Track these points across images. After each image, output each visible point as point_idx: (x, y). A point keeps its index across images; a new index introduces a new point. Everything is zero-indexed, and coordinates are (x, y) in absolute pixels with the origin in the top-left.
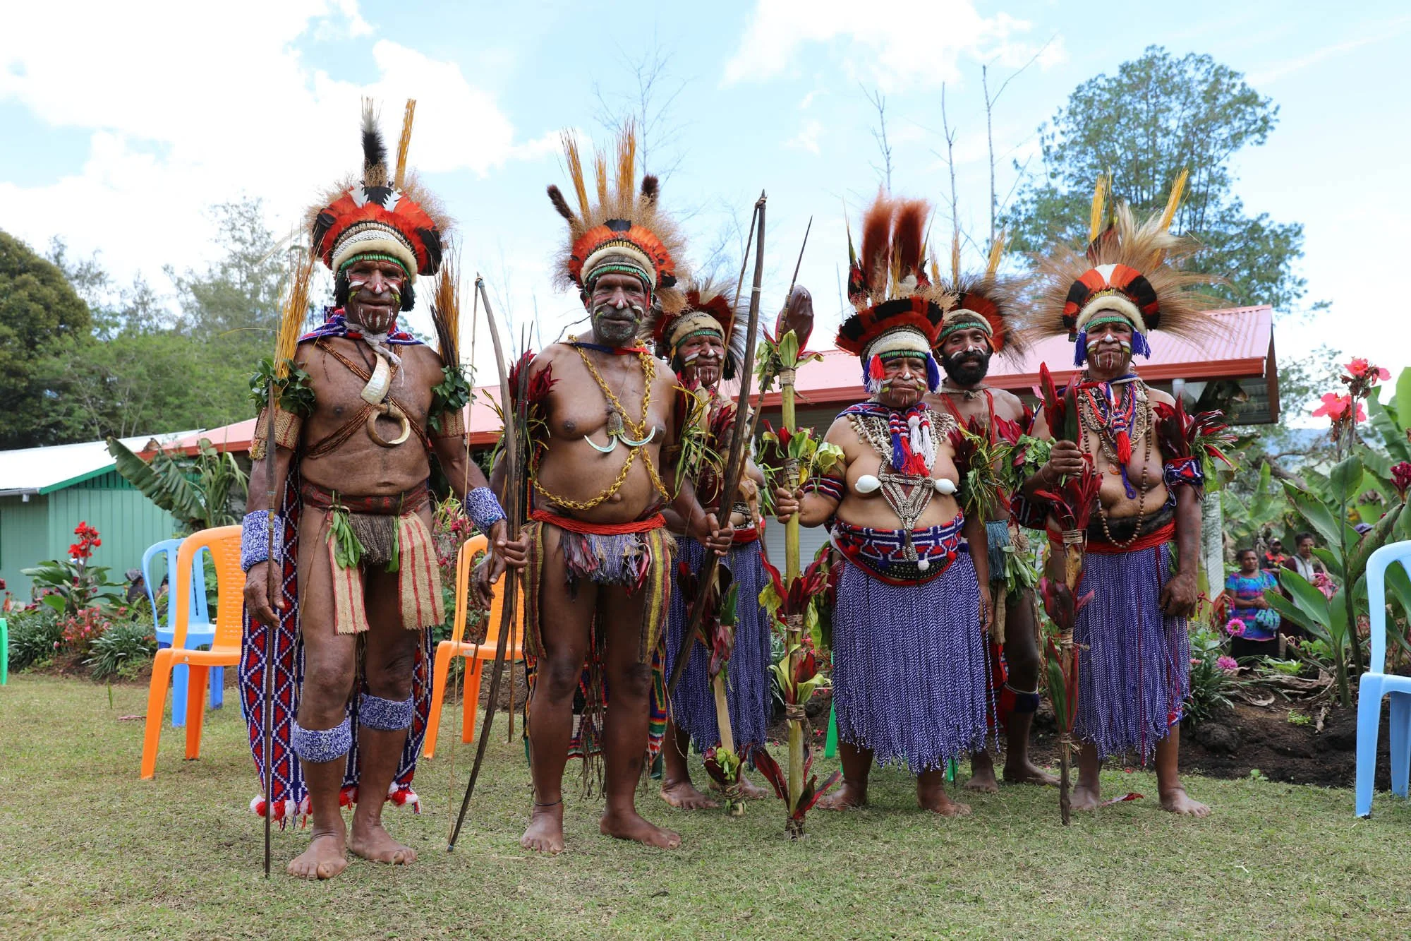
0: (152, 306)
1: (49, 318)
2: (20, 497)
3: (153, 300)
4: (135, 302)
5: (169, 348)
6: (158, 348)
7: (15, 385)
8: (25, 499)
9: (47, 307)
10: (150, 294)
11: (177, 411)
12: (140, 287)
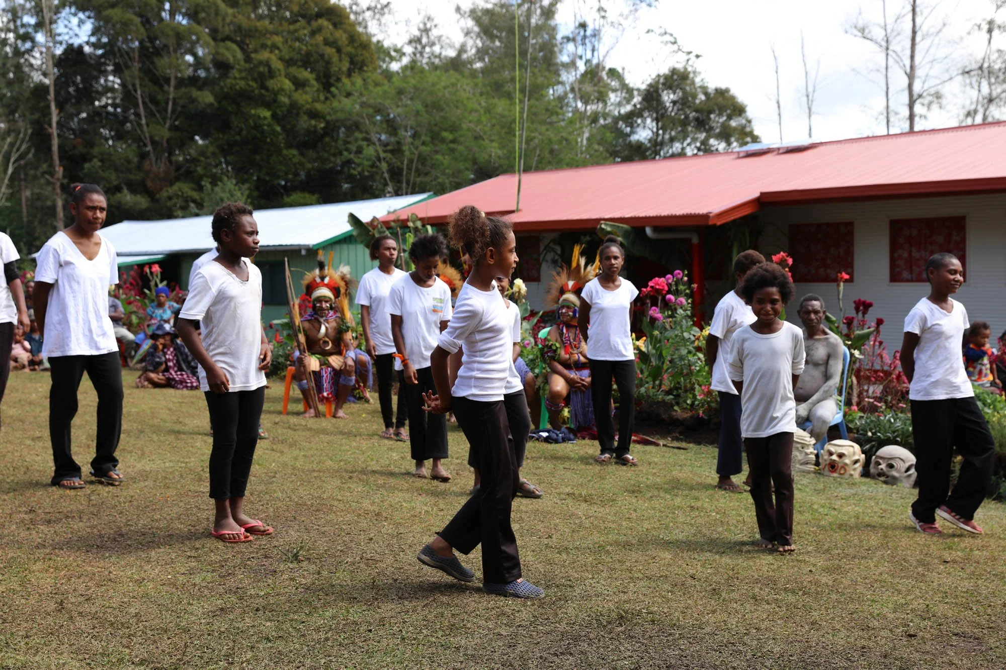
0: (434, 33)
1: (340, 60)
2: (300, 251)
3: (435, 26)
4: (419, 30)
5: (443, 84)
6: (433, 85)
7: (315, 127)
8: (303, 252)
9: (339, 51)
10: (433, 20)
11: (452, 145)
12: (423, 14)
